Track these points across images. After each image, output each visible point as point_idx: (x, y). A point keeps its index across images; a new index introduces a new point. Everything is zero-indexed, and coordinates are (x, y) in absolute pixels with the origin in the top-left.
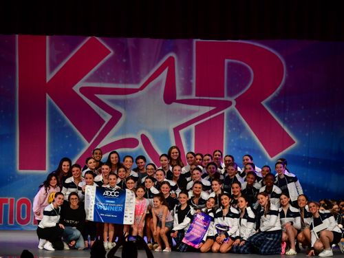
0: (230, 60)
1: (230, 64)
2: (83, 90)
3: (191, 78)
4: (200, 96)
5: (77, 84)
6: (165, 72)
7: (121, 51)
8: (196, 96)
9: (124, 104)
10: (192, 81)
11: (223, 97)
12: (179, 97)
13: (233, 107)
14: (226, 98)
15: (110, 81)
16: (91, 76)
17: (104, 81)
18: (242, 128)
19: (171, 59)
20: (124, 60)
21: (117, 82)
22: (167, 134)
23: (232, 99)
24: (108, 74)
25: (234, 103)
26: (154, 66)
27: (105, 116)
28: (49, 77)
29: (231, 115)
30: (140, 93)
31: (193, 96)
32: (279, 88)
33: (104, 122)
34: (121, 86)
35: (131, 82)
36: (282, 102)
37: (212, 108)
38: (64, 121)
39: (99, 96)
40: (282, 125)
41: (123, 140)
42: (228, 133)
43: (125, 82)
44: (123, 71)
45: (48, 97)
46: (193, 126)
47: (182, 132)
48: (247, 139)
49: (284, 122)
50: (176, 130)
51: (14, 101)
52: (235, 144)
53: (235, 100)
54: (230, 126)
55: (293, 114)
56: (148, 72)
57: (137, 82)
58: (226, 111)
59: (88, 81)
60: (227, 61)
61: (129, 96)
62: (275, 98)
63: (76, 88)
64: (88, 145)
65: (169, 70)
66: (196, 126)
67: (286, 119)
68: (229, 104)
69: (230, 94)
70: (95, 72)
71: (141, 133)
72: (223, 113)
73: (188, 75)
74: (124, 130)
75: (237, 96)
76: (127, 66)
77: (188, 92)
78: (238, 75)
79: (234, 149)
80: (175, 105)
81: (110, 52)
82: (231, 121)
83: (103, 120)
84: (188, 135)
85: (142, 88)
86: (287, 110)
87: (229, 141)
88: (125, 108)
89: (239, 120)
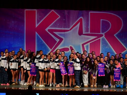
0: (103, 20)
1: (102, 21)
2: (49, 30)
3: (88, 26)
4: (92, 33)
5: (47, 28)
6: (79, 24)
7: (63, 16)
8: (90, 32)
9: (64, 35)
10: (89, 27)
11: (100, 33)
12: (84, 33)
13: (104, 37)
14: (101, 33)
15: (59, 27)
16: (52, 25)
17: (57, 27)
18: (107, 44)
19: (81, 19)
20: (64, 20)
21: (61, 27)
22: (79, 46)
23: (103, 34)
24: (58, 24)
25: (104, 35)
26: (75, 22)
27: (57, 40)
28: (37, 26)
29: (103, 39)
30: (70, 31)
31: (89, 33)
32: (120, 30)
33: (57, 42)
34: (63, 29)
35: (66, 27)
36: (122, 35)
37: (96, 37)
38: (42, 42)
39: (55, 33)
40: (121, 43)
41: (63, 48)
42: (102, 46)
43: (64, 27)
44: (63, 23)
45: (36, 33)
46: (89, 44)
47: (85, 46)
48: (109, 48)
49: (122, 42)
50: (83, 45)
51: (24, 34)
52: (104, 50)
53: (104, 34)
54: (103, 43)
55: (125, 39)
56: (73, 24)
57: (69, 28)
58: (101, 38)
59: (51, 27)
60: (101, 20)
61: (66, 33)
62: (119, 33)
63: (47, 30)
64: (51, 50)
65: (80, 23)
66: (90, 44)
67: (123, 41)
68: (102, 35)
69: (103, 32)
70: (53, 24)
71: (70, 46)
72: (100, 39)
73: (87, 25)
74: (64, 45)
75: (105, 33)
76: (65, 22)
77: (87, 31)
78: (106, 25)
79: (104, 52)
80: (82, 36)
81: (59, 17)
82: (103, 42)
83: (56, 41)
84: (87, 47)
85: (70, 30)
86: (123, 38)
87: (102, 49)
88: (64, 37)
89: (106, 42)
